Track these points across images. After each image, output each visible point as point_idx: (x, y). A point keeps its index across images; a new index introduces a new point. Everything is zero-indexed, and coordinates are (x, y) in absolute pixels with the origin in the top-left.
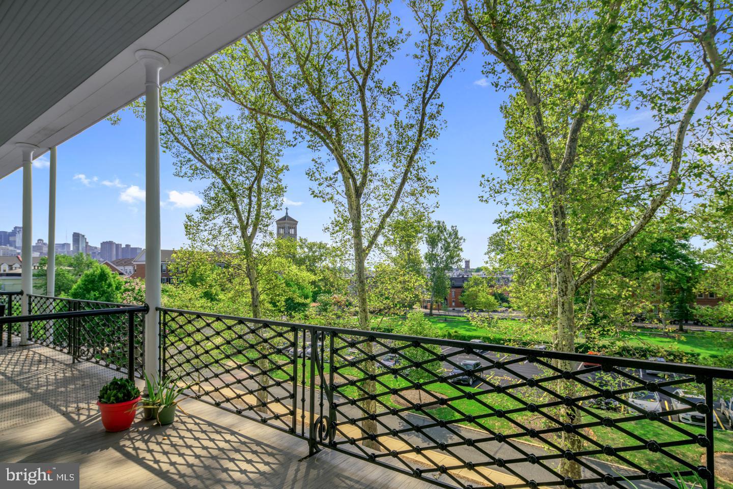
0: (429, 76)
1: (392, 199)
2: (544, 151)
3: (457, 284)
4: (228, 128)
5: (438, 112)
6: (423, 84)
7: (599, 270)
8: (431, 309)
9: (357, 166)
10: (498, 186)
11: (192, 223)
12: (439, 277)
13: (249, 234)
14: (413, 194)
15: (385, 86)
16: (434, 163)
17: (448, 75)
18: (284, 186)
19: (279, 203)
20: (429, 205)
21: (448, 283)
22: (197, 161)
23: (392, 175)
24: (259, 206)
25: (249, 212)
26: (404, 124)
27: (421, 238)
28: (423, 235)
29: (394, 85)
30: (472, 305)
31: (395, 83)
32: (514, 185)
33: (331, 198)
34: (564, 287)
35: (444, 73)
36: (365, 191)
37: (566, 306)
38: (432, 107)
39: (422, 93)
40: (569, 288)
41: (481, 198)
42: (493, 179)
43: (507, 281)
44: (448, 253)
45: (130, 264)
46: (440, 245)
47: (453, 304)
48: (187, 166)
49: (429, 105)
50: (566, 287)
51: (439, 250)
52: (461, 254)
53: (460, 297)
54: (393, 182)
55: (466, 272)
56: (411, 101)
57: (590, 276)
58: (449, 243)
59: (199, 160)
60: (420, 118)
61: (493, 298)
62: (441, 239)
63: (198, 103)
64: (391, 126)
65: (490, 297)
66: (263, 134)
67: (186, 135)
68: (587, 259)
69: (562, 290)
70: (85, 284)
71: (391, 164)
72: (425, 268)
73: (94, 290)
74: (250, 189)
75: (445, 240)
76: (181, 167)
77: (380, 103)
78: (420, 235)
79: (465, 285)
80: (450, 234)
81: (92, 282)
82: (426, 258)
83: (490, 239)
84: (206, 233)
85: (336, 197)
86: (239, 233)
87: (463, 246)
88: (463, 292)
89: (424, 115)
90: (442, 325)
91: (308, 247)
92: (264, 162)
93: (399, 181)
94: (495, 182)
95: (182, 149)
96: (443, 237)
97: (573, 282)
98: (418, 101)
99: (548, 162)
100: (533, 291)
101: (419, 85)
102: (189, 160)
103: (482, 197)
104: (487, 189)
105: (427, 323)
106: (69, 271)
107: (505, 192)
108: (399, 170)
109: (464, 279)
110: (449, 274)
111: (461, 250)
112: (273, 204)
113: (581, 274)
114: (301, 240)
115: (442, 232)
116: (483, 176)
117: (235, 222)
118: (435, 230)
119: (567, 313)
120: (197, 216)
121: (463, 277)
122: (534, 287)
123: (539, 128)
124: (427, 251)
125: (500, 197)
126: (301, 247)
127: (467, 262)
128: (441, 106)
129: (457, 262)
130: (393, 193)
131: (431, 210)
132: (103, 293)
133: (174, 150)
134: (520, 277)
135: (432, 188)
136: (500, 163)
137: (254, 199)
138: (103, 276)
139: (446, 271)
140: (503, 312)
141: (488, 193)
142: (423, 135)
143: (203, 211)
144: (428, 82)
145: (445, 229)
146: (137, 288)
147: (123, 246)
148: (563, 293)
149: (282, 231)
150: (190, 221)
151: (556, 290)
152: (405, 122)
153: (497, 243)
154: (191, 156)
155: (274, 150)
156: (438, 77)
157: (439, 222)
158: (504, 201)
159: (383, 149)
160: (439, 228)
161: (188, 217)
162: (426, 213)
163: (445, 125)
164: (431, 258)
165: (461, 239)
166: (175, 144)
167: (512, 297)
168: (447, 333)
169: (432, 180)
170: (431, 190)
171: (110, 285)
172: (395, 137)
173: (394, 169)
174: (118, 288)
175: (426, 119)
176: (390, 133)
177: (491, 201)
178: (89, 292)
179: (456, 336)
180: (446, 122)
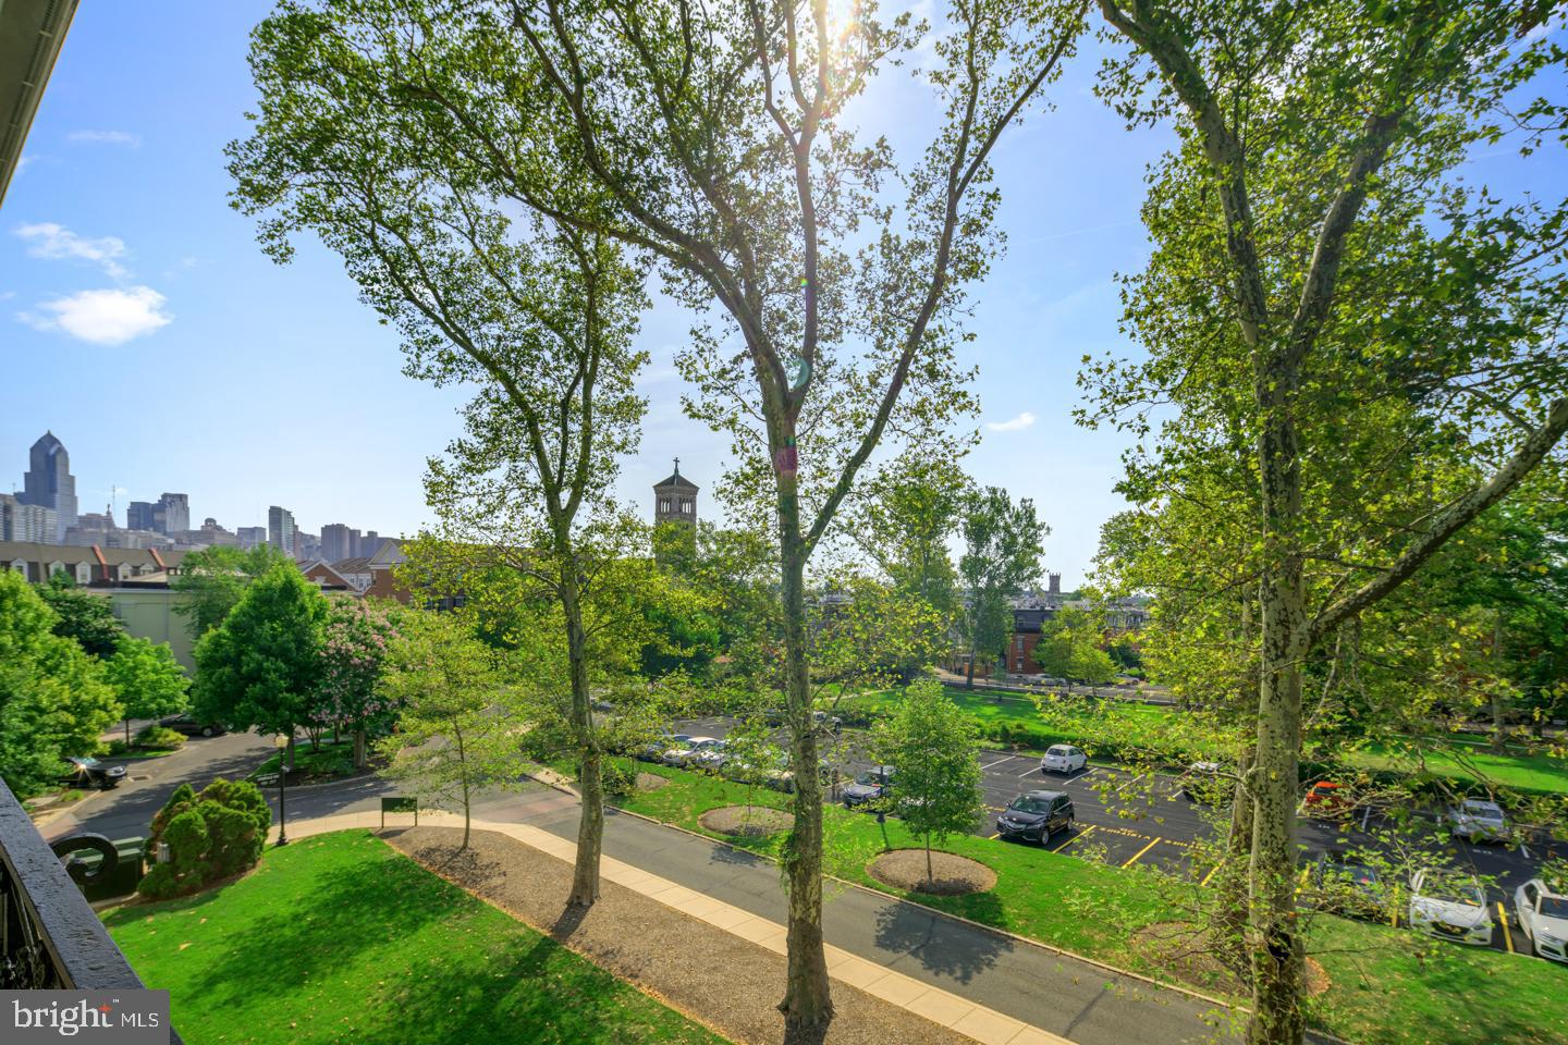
0: (966, 124)
1: (870, 423)
2: (1247, 287)
3: (1028, 624)
4: (523, 270)
5: (986, 213)
6: (953, 145)
7: (1377, 594)
8: (971, 675)
9: (788, 342)
10: (1122, 383)
11: (442, 478)
12: (990, 609)
13: (564, 505)
14: (919, 411)
15: (858, 147)
16: (972, 337)
17: (1013, 119)
18: (641, 400)
19: (632, 437)
20: (957, 438)
21: (1008, 621)
22: (451, 341)
23: (871, 366)
24: (587, 441)
25: (564, 455)
26: (904, 244)
27: (954, 524)
28: (960, 519)
29: (881, 144)
30: (1059, 668)
31: (882, 140)
32: (1163, 381)
33: (732, 422)
34: (1279, 637)
35: (1004, 113)
36: (809, 405)
37: (1283, 685)
38: (972, 200)
39: (948, 167)
40: (1295, 639)
41: (1080, 417)
42: (1112, 367)
43: (1136, 620)
44: (1012, 558)
45: (367, 570)
46: (994, 540)
47: (1020, 666)
48: (432, 354)
49: (964, 197)
50: (1286, 638)
51: (991, 551)
52: (1040, 560)
53: (1033, 652)
54: (874, 383)
55: (1051, 599)
56: (923, 188)
57: (1351, 610)
58: (1014, 537)
59: (456, 340)
60: (942, 229)
61: (1107, 655)
62: (997, 527)
63: (459, 213)
64: (871, 248)
65: (1099, 653)
66: (593, 281)
67: (428, 285)
68: (1347, 565)
69: (1275, 644)
70: (254, 607)
71: (872, 340)
72: (960, 589)
73: (272, 619)
74: (565, 404)
75: (1007, 529)
76: (418, 356)
77: (844, 189)
78: (951, 518)
79: (1045, 627)
80: (1018, 517)
81: (268, 601)
82: (963, 567)
83: (1107, 527)
84: (473, 502)
85: (743, 418)
86: (542, 502)
87: (1045, 542)
88: (1042, 641)
89: (952, 220)
90: (990, 710)
91: (716, 541)
92: (596, 345)
93: (887, 380)
94: (1117, 373)
95: (419, 316)
96: (1002, 524)
97: (1305, 626)
98: (939, 189)
99: (1257, 316)
100: (1199, 643)
101: (942, 147)
102: (435, 340)
103: (1082, 412)
104: (1095, 392)
105: (950, 708)
106: (239, 580)
107: (1140, 397)
108: (888, 355)
109: (1044, 614)
110: (1014, 603)
111: (1041, 551)
112: (617, 439)
113: (1325, 605)
114: (702, 525)
115: (999, 511)
116: (1087, 359)
117: (534, 477)
118: (985, 509)
119: (1285, 701)
120: (451, 463)
121: (1042, 610)
122: (1201, 634)
123: (1238, 226)
124: (965, 552)
125: (1127, 413)
126: (703, 540)
127: (1055, 580)
128: (994, 196)
129: (1030, 577)
130: (875, 410)
131: (961, 449)
132: (289, 625)
133: (403, 318)
134: (1167, 607)
135: (964, 395)
136: (1131, 324)
137: (574, 427)
138: (289, 591)
139: (1006, 597)
140: (1127, 685)
141: (1098, 404)
142: (950, 272)
143: (462, 450)
144: (964, 141)
145: (1007, 506)
146: (359, 616)
147: (364, 534)
148: (1278, 650)
149: (665, 507)
150: (438, 473)
151: (1259, 642)
152: (907, 237)
153: (1121, 537)
154: (438, 331)
155: (619, 319)
156: (988, 125)
157: (994, 491)
158: (1137, 421)
159: (852, 304)
160: (993, 504)
161: (432, 465)
162: (950, 457)
163: (1003, 246)
164: (973, 566)
165: (1042, 526)
166: (407, 303)
167: (1147, 656)
168: (999, 729)
169: (965, 375)
170: (962, 401)
171: (303, 609)
172: (880, 274)
173: (878, 352)
174: (318, 616)
175: (957, 231)
176: (868, 265)
177: (1104, 423)
178: (260, 623)
179: (1018, 735)
180: (1004, 237)
